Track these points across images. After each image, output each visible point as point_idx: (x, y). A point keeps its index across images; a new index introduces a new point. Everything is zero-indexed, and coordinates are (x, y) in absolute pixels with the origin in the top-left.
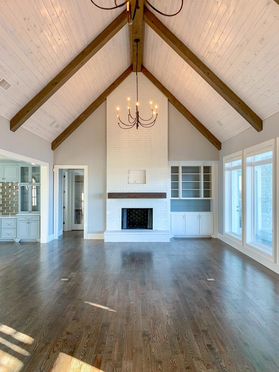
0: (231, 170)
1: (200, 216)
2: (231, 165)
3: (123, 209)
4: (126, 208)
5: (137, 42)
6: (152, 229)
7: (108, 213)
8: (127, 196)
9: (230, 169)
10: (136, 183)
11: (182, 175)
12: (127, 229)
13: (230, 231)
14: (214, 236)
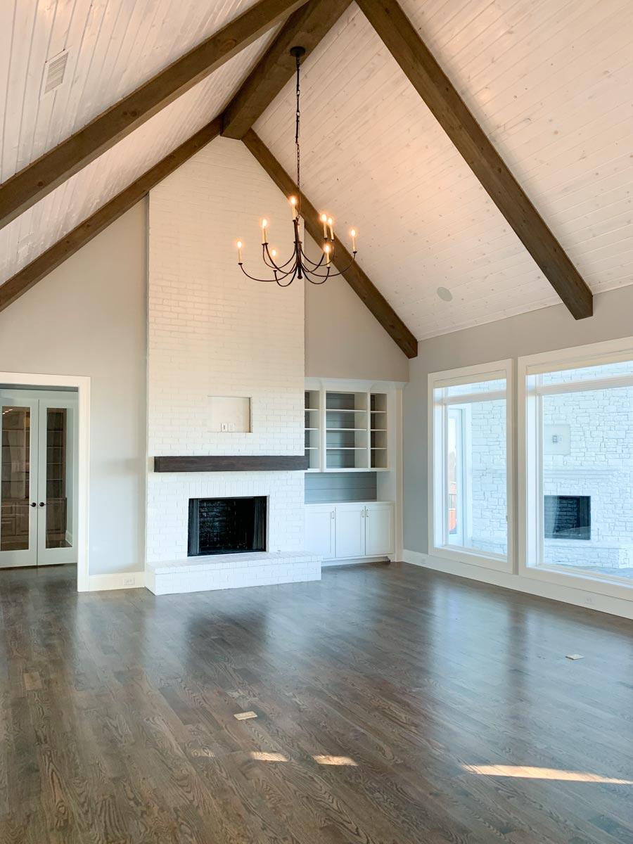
0: (445, 405)
1: (366, 511)
2: (447, 393)
3: (191, 501)
4: (197, 499)
5: (298, 56)
6: (264, 549)
7: (151, 512)
8: (210, 464)
9: (443, 402)
10: (226, 430)
11: (327, 413)
12: (200, 554)
13: (444, 543)
14: (394, 559)
